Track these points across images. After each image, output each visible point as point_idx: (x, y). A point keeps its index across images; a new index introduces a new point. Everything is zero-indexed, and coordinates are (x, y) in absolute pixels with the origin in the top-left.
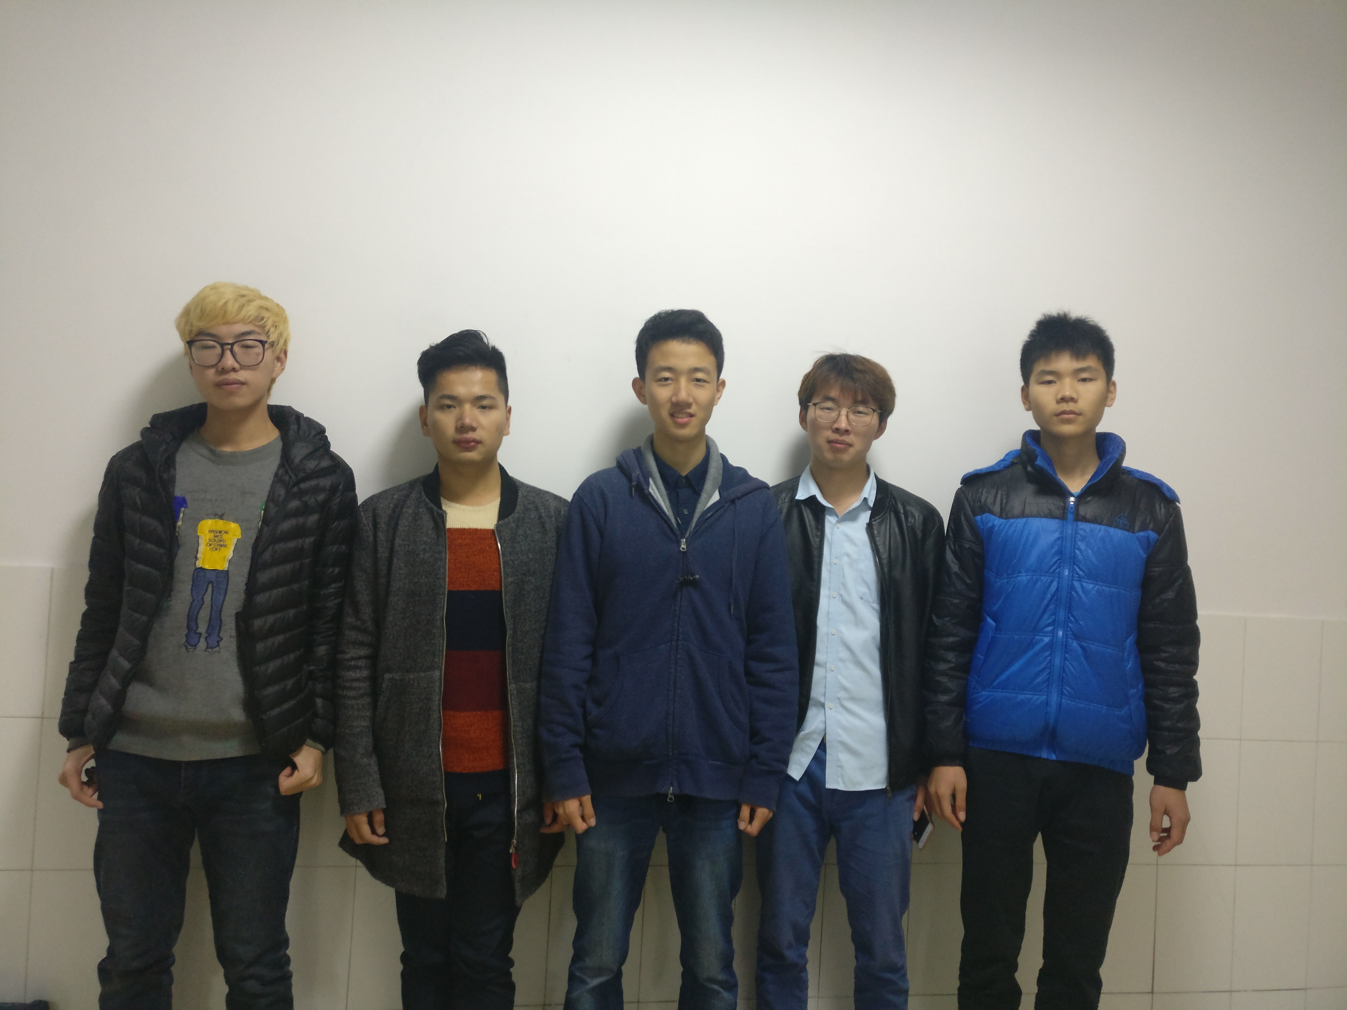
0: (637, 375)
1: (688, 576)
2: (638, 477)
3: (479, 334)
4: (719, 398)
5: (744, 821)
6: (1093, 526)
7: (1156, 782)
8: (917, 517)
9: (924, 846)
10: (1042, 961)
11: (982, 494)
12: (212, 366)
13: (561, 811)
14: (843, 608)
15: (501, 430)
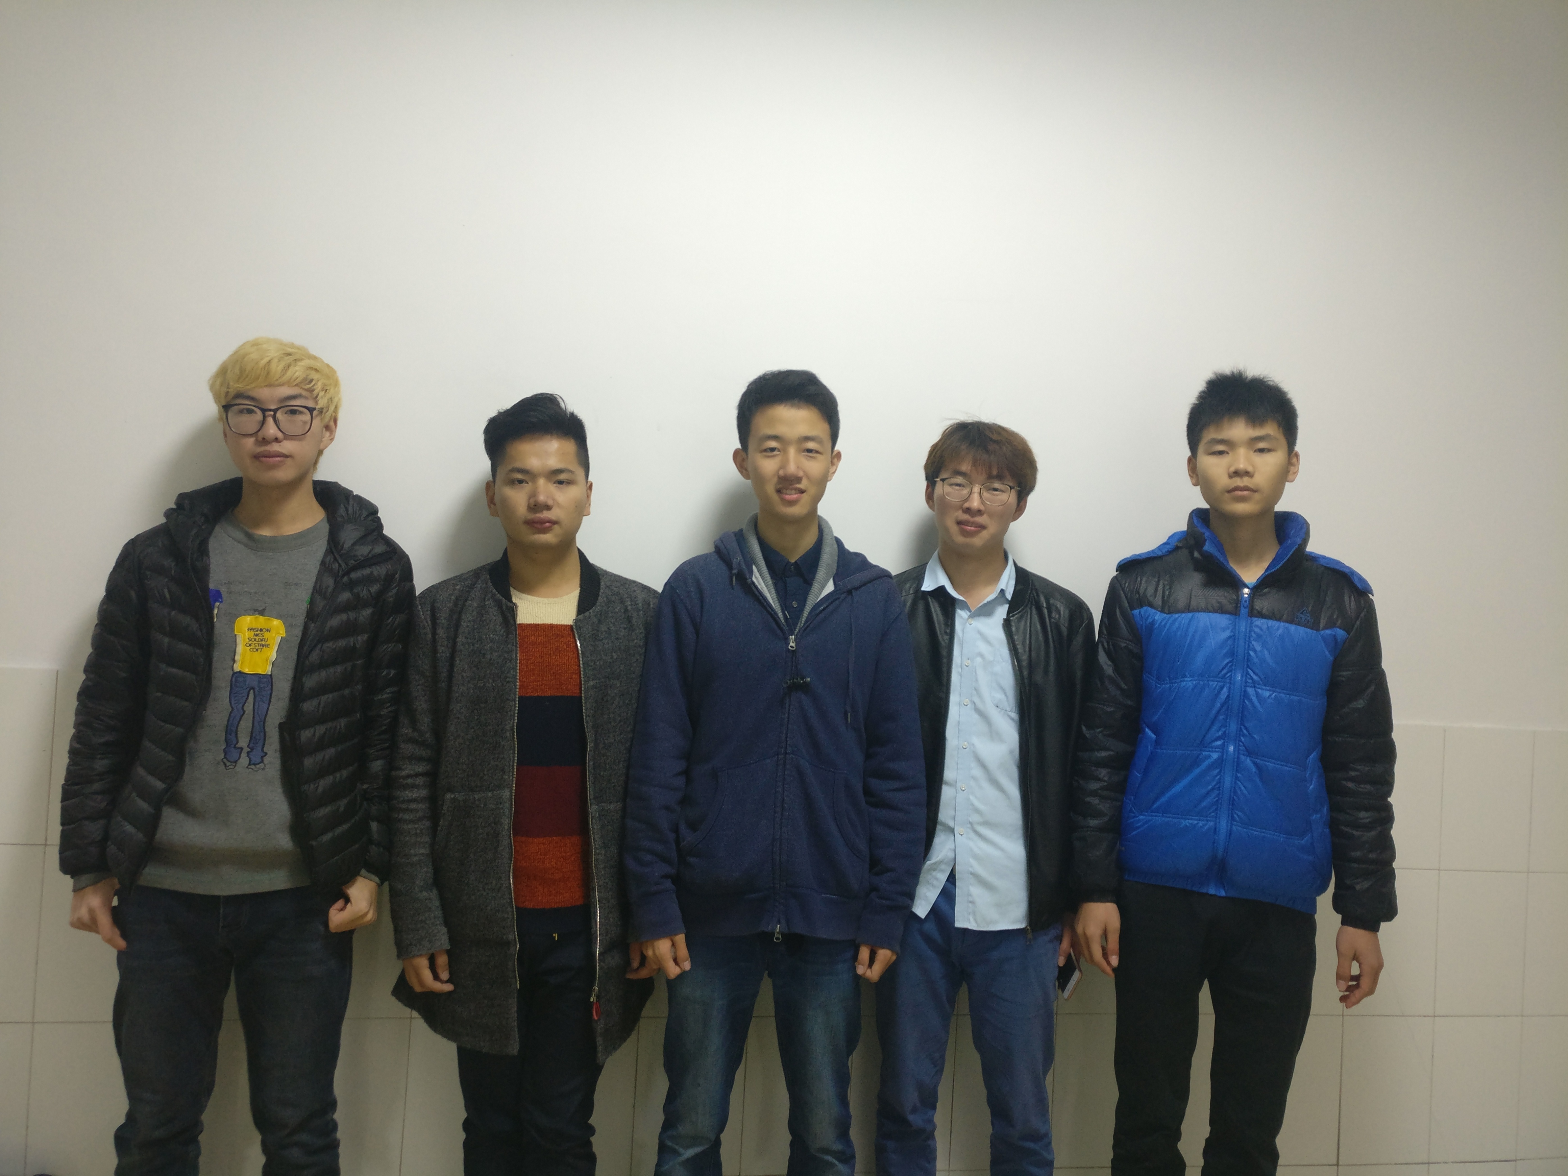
0: (739, 446)
1: (797, 679)
2: (739, 564)
3: (556, 398)
4: (834, 472)
5: (863, 965)
6: (1271, 623)
7: (1344, 922)
8: (1062, 613)
9: (1070, 997)
10: (1209, 1129)
11: (1141, 583)
12: (251, 435)
13: (650, 953)
14: (976, 716)
15: (581, 509)
